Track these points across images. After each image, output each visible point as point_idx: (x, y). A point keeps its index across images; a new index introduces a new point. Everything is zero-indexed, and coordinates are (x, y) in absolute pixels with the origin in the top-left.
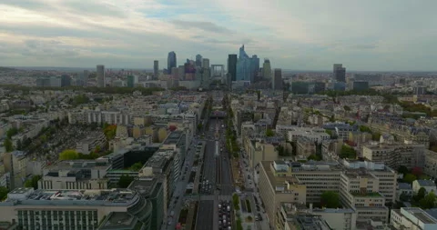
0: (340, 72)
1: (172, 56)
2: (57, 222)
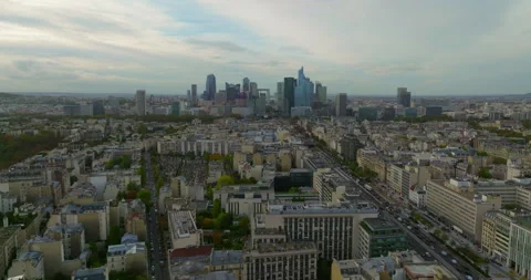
0: (404, 97)
1: (211, 80)
2: (318, 228)
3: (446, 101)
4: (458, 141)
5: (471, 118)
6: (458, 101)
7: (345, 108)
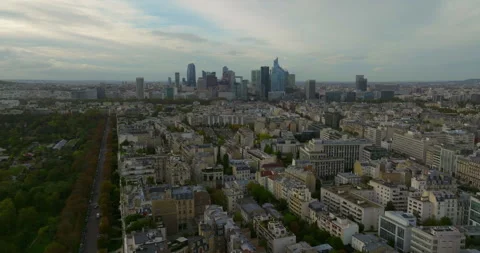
0: (362, 83)
1: (192, 68)
3: (397, 86)
4: (409, 115)
5: (417, 100)
6: (407, 86)
7: (313, 92)
